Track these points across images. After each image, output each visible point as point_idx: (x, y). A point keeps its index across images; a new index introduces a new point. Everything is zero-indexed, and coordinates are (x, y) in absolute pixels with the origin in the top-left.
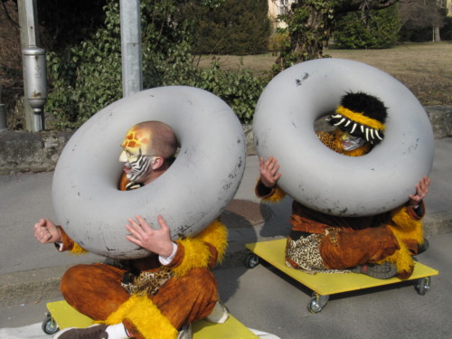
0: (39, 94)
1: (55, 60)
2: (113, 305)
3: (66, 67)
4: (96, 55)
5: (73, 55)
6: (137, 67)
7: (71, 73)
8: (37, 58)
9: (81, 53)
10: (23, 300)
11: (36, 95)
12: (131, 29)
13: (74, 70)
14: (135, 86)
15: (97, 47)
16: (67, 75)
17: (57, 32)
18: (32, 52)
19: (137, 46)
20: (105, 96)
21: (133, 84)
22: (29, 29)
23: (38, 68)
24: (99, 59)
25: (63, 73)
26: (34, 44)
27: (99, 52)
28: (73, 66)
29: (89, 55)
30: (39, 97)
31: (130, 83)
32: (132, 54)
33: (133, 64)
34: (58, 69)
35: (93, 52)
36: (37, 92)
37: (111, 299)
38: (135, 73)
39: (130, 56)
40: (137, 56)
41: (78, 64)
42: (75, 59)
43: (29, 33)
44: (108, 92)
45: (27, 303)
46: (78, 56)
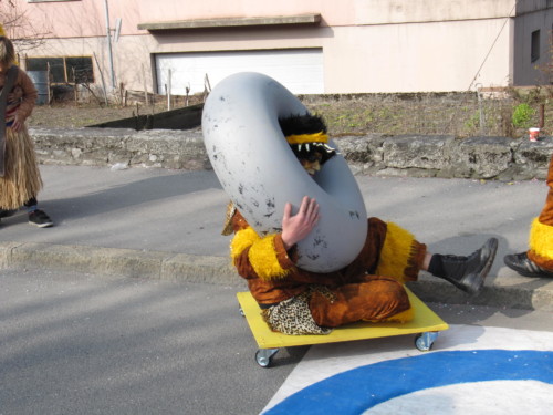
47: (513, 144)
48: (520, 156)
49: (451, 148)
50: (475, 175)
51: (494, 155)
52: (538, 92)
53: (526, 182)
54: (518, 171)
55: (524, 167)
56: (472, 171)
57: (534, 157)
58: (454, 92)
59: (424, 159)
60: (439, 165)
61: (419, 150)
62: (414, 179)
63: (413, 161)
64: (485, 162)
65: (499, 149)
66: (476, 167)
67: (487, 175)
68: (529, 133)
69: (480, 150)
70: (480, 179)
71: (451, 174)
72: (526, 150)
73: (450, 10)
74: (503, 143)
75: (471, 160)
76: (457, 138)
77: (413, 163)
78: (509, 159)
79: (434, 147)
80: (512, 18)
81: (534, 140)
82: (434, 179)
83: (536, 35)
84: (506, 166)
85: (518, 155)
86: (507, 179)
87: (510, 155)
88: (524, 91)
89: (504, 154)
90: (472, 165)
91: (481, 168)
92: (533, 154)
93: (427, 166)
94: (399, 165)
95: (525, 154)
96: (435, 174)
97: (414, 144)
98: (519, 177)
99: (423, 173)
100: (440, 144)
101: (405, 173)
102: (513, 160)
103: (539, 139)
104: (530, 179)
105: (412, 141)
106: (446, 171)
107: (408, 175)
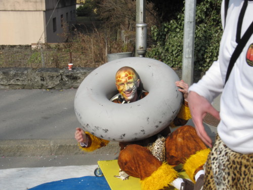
0: (142, 48)
1: (156, 30)
2: (155, 167)
3: (161, 34)
4: (177, 27)
5: (165, 27)
6: (191, 35)
7: (163, 37)
8: (142, 29)
9: (170, 26)
10: (108, 152)
11: (141, 48)
12: (189, 14)
13: (165, 35)
14: (190, 45)
15: (178, 24)
16: (161, 38)
17: (163, 14)
18: (141, 25)
19: (192, 23)
20: (177, 50)
21: (189, 44)
22: (140, 13)
23: (143, 34)
24: (178, 30)
25: (159, 37)
26: (142, 21)
27: (179, 26)
28: (165, 33)
29: (173, 28)
30: (142, 49)
31: (187, 44)
32: (189, 28)
33: (189, 33)
34: (157, 35)
35: (175, 26)
36: (141, 46)
37: (154, 164)
38: (190, 38)
39: (188, 29)
40: (192, 29)
41: (167, 32)
42: (166, 30)
43: (140, 16)
44: (179, 48)
45: (110, 153)
46: (168, 28)
47: (61, 71)
48: (65, 77)
49: (31, 74)
50: (44, 87)
51: (52, 77)
52: (59, 46)
53: (68, 90)
54: (64, 84)
55: (67, 82)
56: (42, 85)
57: (72, 78)
58: (20, 45)
59: (17, 80)
60: (25, 83)
61: (15, 75)
62: (13, 90)
63: (12, 81)
64: (48, 80)
65: (55, 74)
66: (44, 83)
67: (50, 87)
68: (68, 66)
69: (46, 74)
70: (46, 89)
71: (32, 87)
72: (68, 74)
73: (14, 5)
74: (56, 71)
75: (41, 80)
76: (33, 69)
77: (12, 82)
78: (60, 79)
79: (22, 74)
80: (44, 11)
81: (70, 69)
82: (24, 90)
83: (54, 19)
84: (58, 82)
85: (64, 77)
86: (60, 88)
87: (60, 77)
88: (53, 45)
89: (57, 76)
90: (42, 82)
91: (47, 84)
92: (71, 76)
93: (19, 83)
94: (4, 83)
95: (67, 76)
96: (24, 87)
97: (11, 72)
98: (65, 87)
99: (18, 87)
100: (25, 72)
101: (8, 87)
102: (62, 79)
103: (73, 69)
104: (70, 88)
105: (11, 71)
106: (29, 85)
107: (9, 89)
